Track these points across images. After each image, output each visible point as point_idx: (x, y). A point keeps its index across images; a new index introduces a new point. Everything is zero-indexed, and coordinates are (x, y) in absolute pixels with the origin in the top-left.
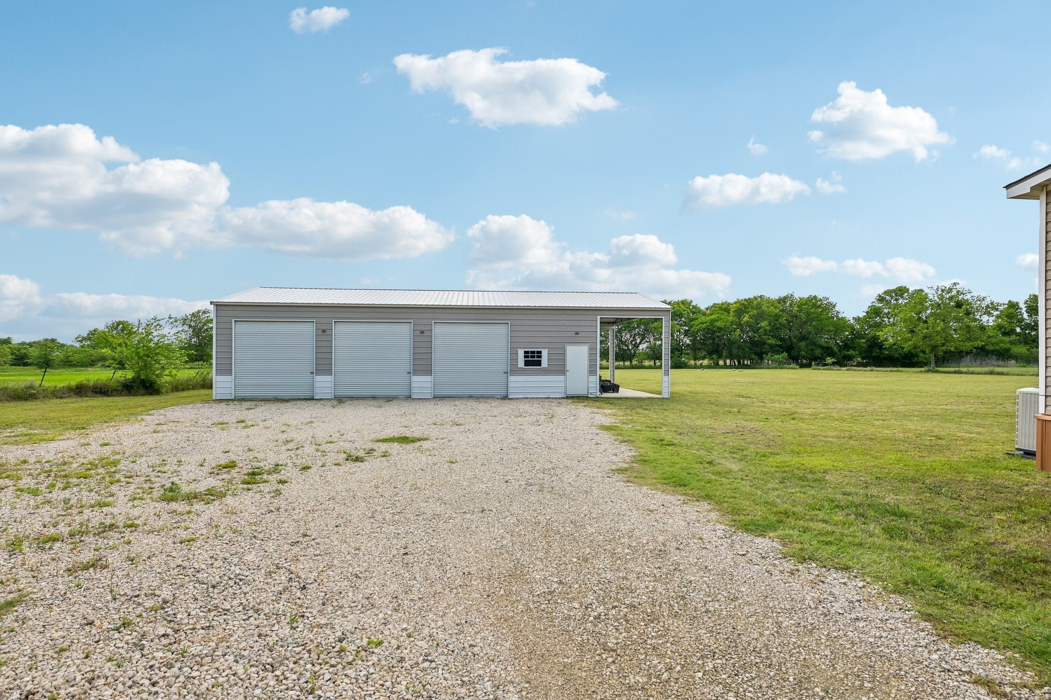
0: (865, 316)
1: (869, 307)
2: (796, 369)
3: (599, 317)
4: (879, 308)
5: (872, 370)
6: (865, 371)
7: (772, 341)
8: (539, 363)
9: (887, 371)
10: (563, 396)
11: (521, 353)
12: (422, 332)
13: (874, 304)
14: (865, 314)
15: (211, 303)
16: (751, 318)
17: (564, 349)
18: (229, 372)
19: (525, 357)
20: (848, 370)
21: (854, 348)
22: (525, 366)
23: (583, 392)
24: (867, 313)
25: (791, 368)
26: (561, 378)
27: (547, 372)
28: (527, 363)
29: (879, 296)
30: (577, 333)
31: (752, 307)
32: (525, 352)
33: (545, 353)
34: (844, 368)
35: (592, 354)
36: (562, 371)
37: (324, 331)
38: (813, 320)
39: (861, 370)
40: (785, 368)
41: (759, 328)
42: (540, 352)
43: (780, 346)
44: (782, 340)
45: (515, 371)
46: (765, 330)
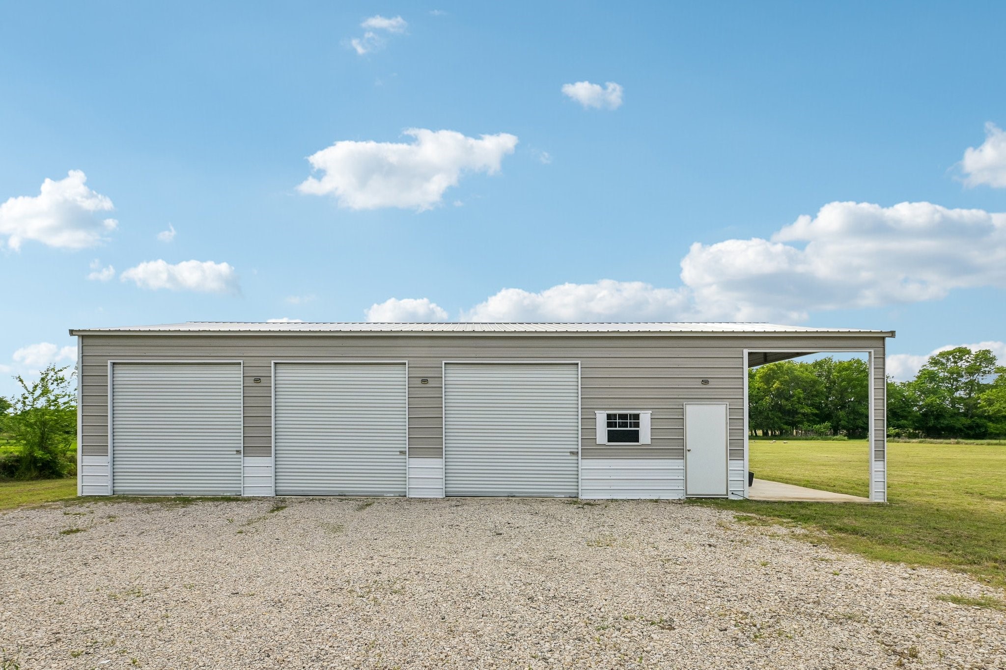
0: (916, 381)
1: (920, 371)
2: (844, 440)
3: (746, 352)
4: (933, 373)
5: (958, 443)
6: (947, 443)
7: (807, 410)
8: (634, 437)
9: (982, 444)
10: (681, 496)
11: (601, 419)
12: (425, 381)
13: (925, 367)
14: (916, 379)
15: (72, 332)
16: (782, 384)
17: (682, 410)
18: (101, 450)
19: (609, 425)
20: (920, 442)
21: (905, 418)
22: (609, 441)
23: (717, 489)
24: (919, 377)
25: (837, 440)
26: (678, 464)
27: (649, 452)
28: (613, 437)
29: (933, 359)
30: (705, 382)
31: (782, 372)
32: (609, 417)
33: (645, 419)
34: (914, 440)
35: (733, 420)
36: (680, 451)
37: (257, 380)
38: (854, 387)
39: (941, 443)
40: (830, 439)
41: (792, 396)
42: (637, 417)
43: (816, 415)
44: (818, 408)
45: (590, 450)
46: (799, 398)
